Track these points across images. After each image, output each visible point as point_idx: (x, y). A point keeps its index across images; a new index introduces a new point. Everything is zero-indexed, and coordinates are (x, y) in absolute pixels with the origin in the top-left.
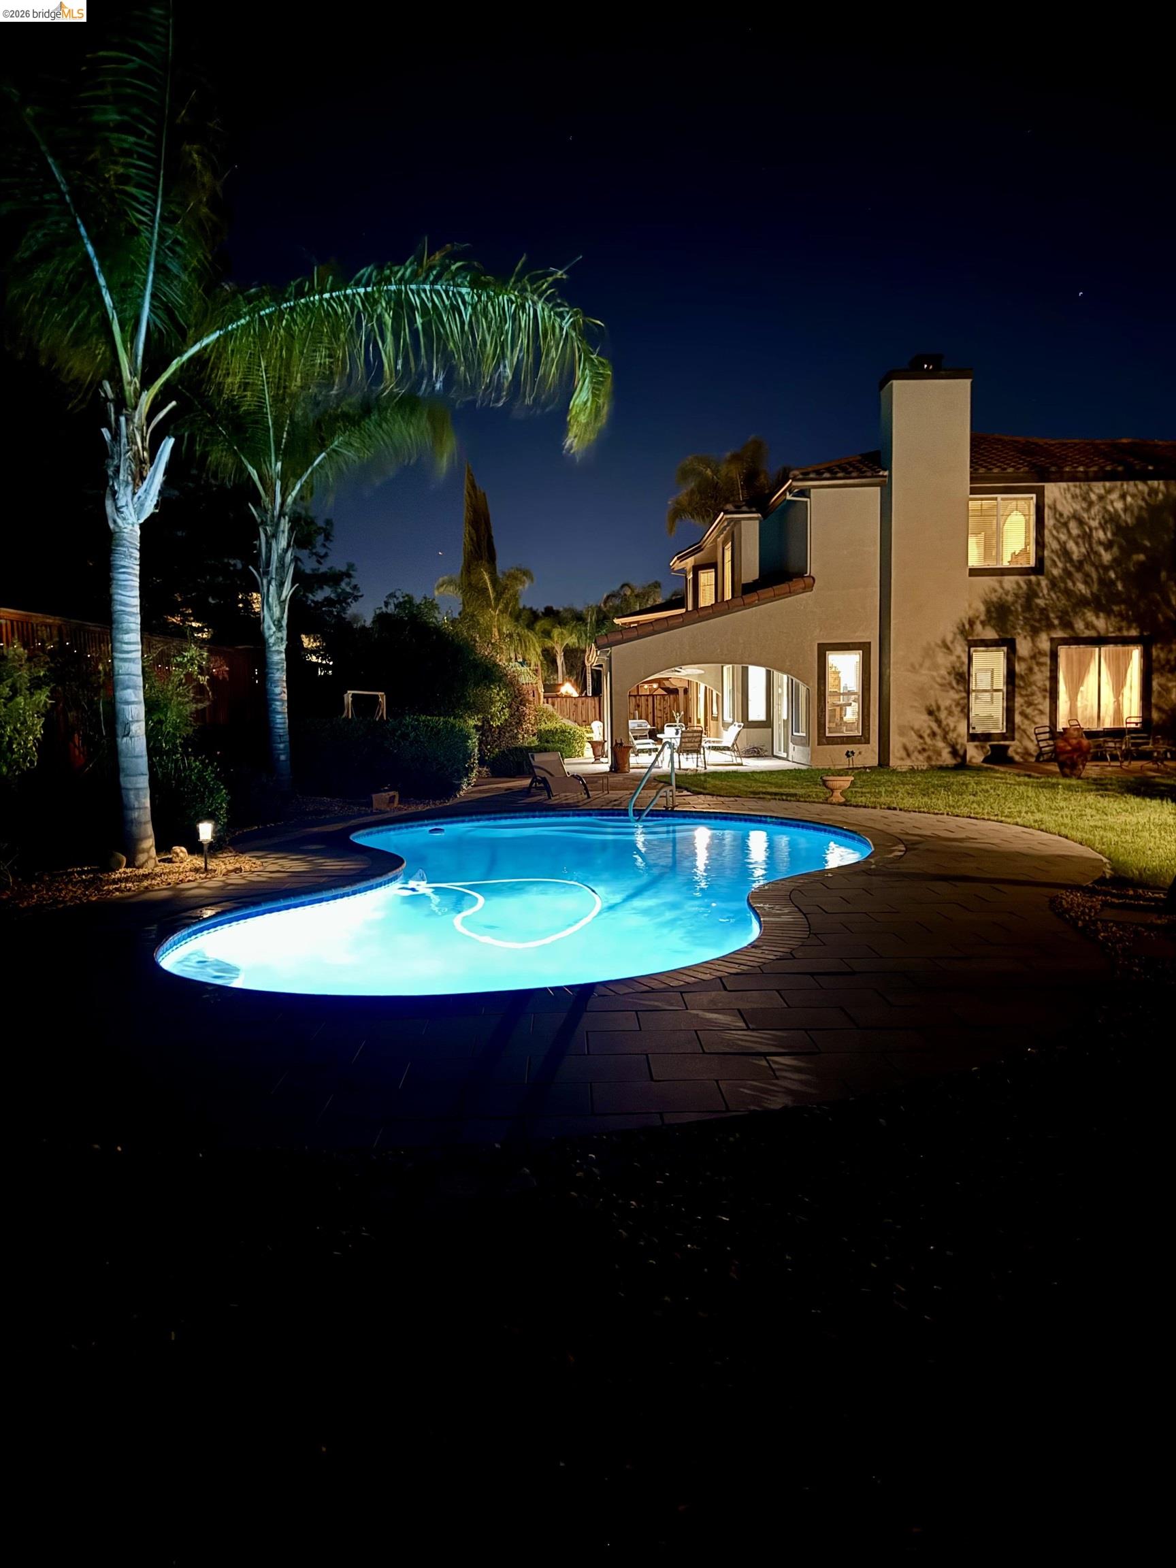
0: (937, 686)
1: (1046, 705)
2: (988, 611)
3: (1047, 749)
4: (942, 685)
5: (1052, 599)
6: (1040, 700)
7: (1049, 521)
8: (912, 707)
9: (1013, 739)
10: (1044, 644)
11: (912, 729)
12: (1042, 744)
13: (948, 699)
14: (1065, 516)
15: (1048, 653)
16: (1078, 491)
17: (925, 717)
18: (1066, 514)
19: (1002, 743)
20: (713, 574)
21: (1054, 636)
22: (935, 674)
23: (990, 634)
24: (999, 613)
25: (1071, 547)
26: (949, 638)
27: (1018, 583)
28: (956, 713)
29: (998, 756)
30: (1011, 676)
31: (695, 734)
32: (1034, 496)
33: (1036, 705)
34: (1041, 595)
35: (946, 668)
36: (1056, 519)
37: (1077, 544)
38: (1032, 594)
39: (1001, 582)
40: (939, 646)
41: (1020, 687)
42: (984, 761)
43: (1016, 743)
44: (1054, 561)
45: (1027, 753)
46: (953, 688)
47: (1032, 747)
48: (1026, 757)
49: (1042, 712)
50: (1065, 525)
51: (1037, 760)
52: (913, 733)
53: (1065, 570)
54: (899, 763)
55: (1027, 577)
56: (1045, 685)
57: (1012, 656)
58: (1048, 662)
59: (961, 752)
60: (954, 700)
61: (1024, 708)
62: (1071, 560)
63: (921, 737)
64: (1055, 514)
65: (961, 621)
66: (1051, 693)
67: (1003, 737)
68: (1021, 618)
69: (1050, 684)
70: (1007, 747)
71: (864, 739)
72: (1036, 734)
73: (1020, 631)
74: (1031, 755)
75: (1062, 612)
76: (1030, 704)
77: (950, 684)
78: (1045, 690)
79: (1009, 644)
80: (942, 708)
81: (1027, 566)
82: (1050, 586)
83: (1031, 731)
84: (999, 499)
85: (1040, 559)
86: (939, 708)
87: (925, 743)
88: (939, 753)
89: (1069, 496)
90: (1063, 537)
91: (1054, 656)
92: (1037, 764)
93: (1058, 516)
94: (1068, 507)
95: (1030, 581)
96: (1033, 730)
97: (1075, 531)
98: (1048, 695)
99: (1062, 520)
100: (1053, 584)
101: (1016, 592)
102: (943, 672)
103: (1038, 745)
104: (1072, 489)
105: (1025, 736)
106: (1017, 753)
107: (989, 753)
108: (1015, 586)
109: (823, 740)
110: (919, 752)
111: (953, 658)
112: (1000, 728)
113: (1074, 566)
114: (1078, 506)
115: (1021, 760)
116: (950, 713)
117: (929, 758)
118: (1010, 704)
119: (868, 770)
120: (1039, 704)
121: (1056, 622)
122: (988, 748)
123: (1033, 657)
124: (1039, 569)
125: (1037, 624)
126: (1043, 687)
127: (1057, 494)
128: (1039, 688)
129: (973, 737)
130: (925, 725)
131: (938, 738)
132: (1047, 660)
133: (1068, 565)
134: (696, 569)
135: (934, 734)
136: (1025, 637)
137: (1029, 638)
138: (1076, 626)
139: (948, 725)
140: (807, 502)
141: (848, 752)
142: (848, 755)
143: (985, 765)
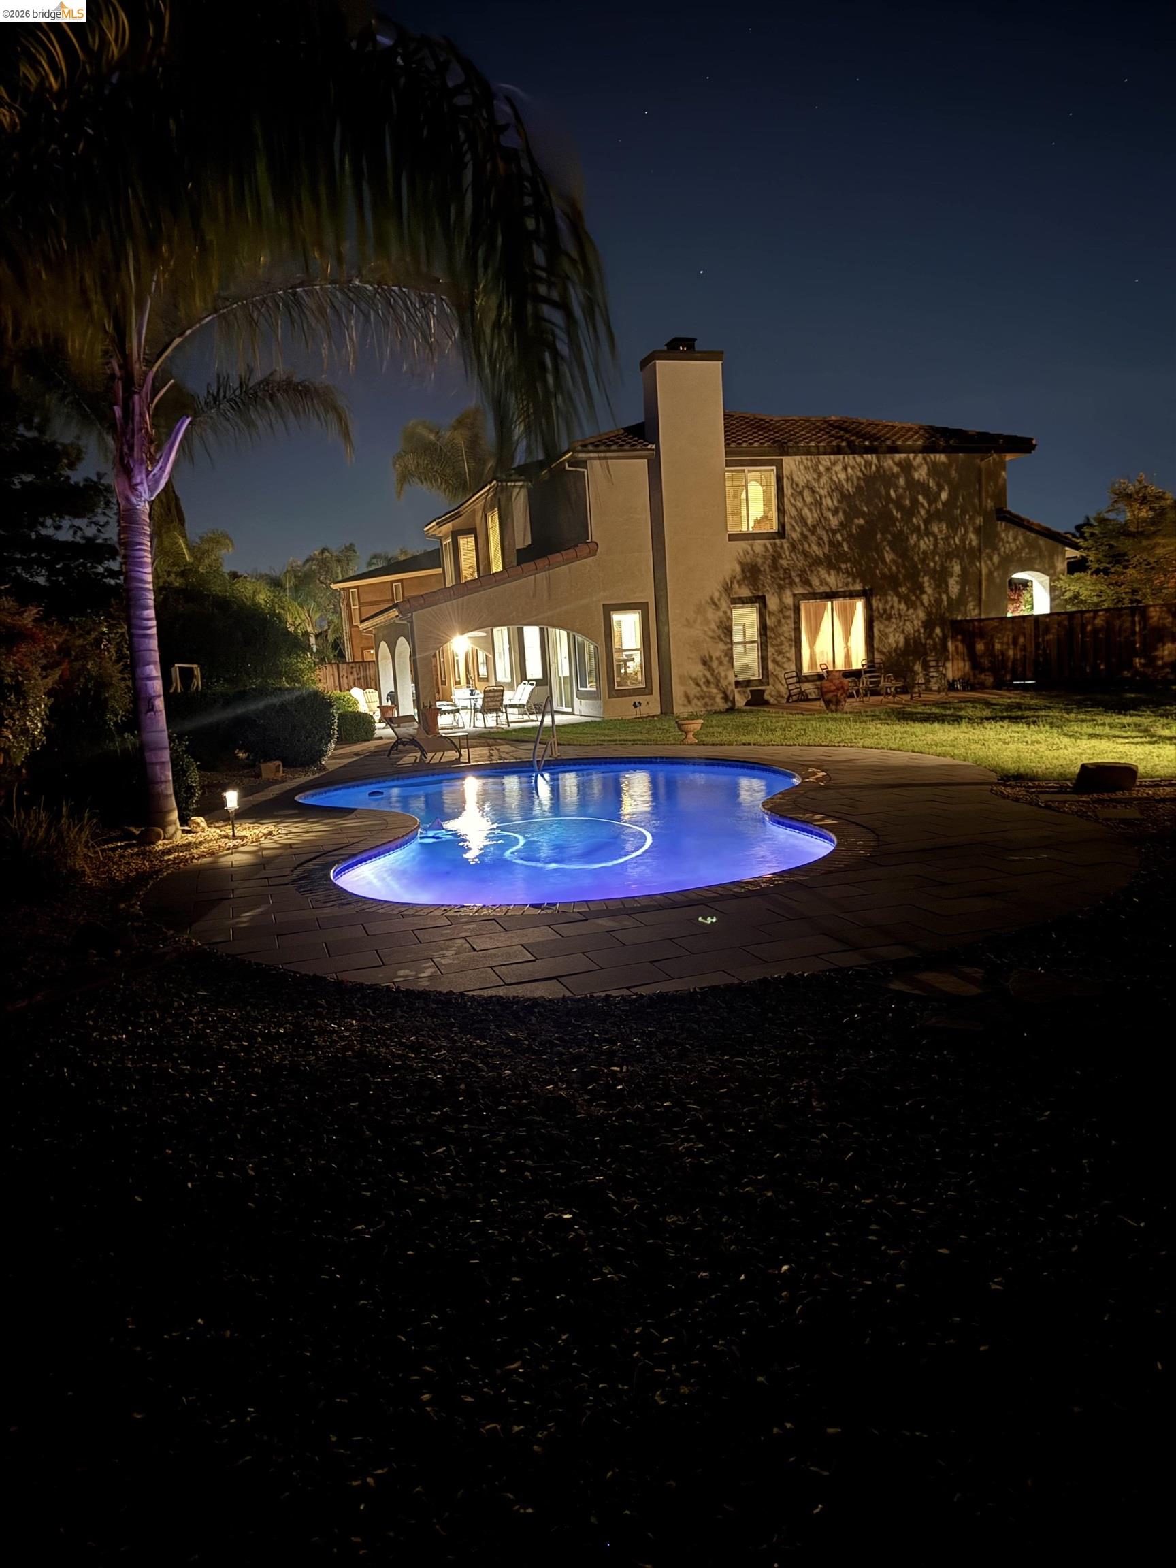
0: (708, 639)
1: (792, 654)
2: (743, 571)
3: (795, 691)
4: (712, 638)
5: (793, 560)
6: (787, 649)
7: (788, 491)
8: (689, 658)
9: (768, 684)
10: (789, 600)
11: (691, 678)
12: (791, 687)
13: (718, 650)
14: (800, 486)
15: (792, 607)
16: (809, 464)
17: (701, 667)
18: (801, 484)
19: (760, 688)
20: (473, 539)
21: (796, 592)
22: (706, 629)
23: (745, 592)
24: (751, 573)
25: (806, 515)
26: (716, 595)
27: (765, 546)
28: (725, 663)
29: (757, 700)
30: (763, 629)
31: (497, 694)
32: (774, 468)
33: (783, 653)
34: (784, 556)
35: (715, 622)
36: (793, 488)
37: (810, 510)
38: (776, 557)
39: (752, 546)
40: (709, 603)
41: (771, 638)
42: (747, 705)
43: (771, 687)
44: (793, 526)
45: (780, 695)
46: (721, 640)
47: (783, 690)
48: (779, 699)
49: (789, 660)
50: (801, 493)
51: (788, 701)
52: (691, 682)
53: (802, 534)
54: (682, 709)
55: (772, 541)
56: (791, 636)
57: (763, 610)
58: (792, 615)
59: (731, 698)
60: (723, 651)
61: (775, 656)
62: (806, 524)
63: (698, 685)
64: (792, 485)
65: (725, 579)
66: (796, 642)
67: (760, 682)
68: (769, 577)
69: (795, 633)
70: (763, 691)
71: (648, 690)
72: (786, 679)
73: (768, 588)
74: (783, 697)
75: (801, 571)
76: (780, 652)
77: (719, 637)
78: (791, 640)
79: (759, 601)
80: (714, 658)
81: (771, 531)
82: (791, 549)
83: (781, 676)
84: (746, 471)
85: (782, 525)
86: (711, 657)
87: (702, 691)
88: (713, 698)
89: (802, 468)
90: (799, 505)
91: (797, 609)
92: (788, 705)
93: (794, 486)
94: (802, 478)
95: (775, 544)
96: (783, 676)
97: (809, 499)
98: (793, 644)
99: (798, 490)
100: (793, 547)
101: (764, 554)
102: (713, 626)
103: (788, 688)
104: (805, 461)
105: (777, 681)
106: (772, 696)
107: (750, 697)
108: (763, 549)
109: (613, 693)
110: (698, 699)
111: (721, 614)
112: (756, 675)
113: (810, 530)
114: (811, 476)
115: (776, 702)
116: (721, 663)
117: (706, 705)
118: (765, 653)
119: (656, 718)
120: (787, 651)
121: (797, 580)
122: (749, 693)
123: (781, 611)
124: (781, 533)
125: (782, 582)
126: (789, 637)
127: (793, 467)
128: (786, 638)
129: (738, 683)
130: (701, 674)
131: (712, 686)
132: (791, 613)
133: (804, 529)
134: (455, 535)
135: (708, 682)
136: (773, 594)
137: (776, 595)
138: (813, 583)
139: (719, 673)
140: (584, 472)
141: (635, 703)
142: (635, 705)
143: (748, 708)
